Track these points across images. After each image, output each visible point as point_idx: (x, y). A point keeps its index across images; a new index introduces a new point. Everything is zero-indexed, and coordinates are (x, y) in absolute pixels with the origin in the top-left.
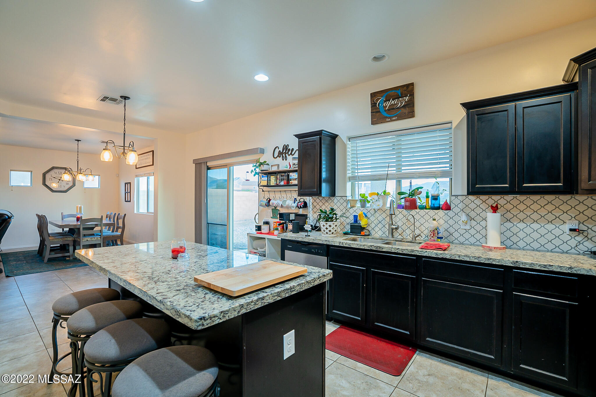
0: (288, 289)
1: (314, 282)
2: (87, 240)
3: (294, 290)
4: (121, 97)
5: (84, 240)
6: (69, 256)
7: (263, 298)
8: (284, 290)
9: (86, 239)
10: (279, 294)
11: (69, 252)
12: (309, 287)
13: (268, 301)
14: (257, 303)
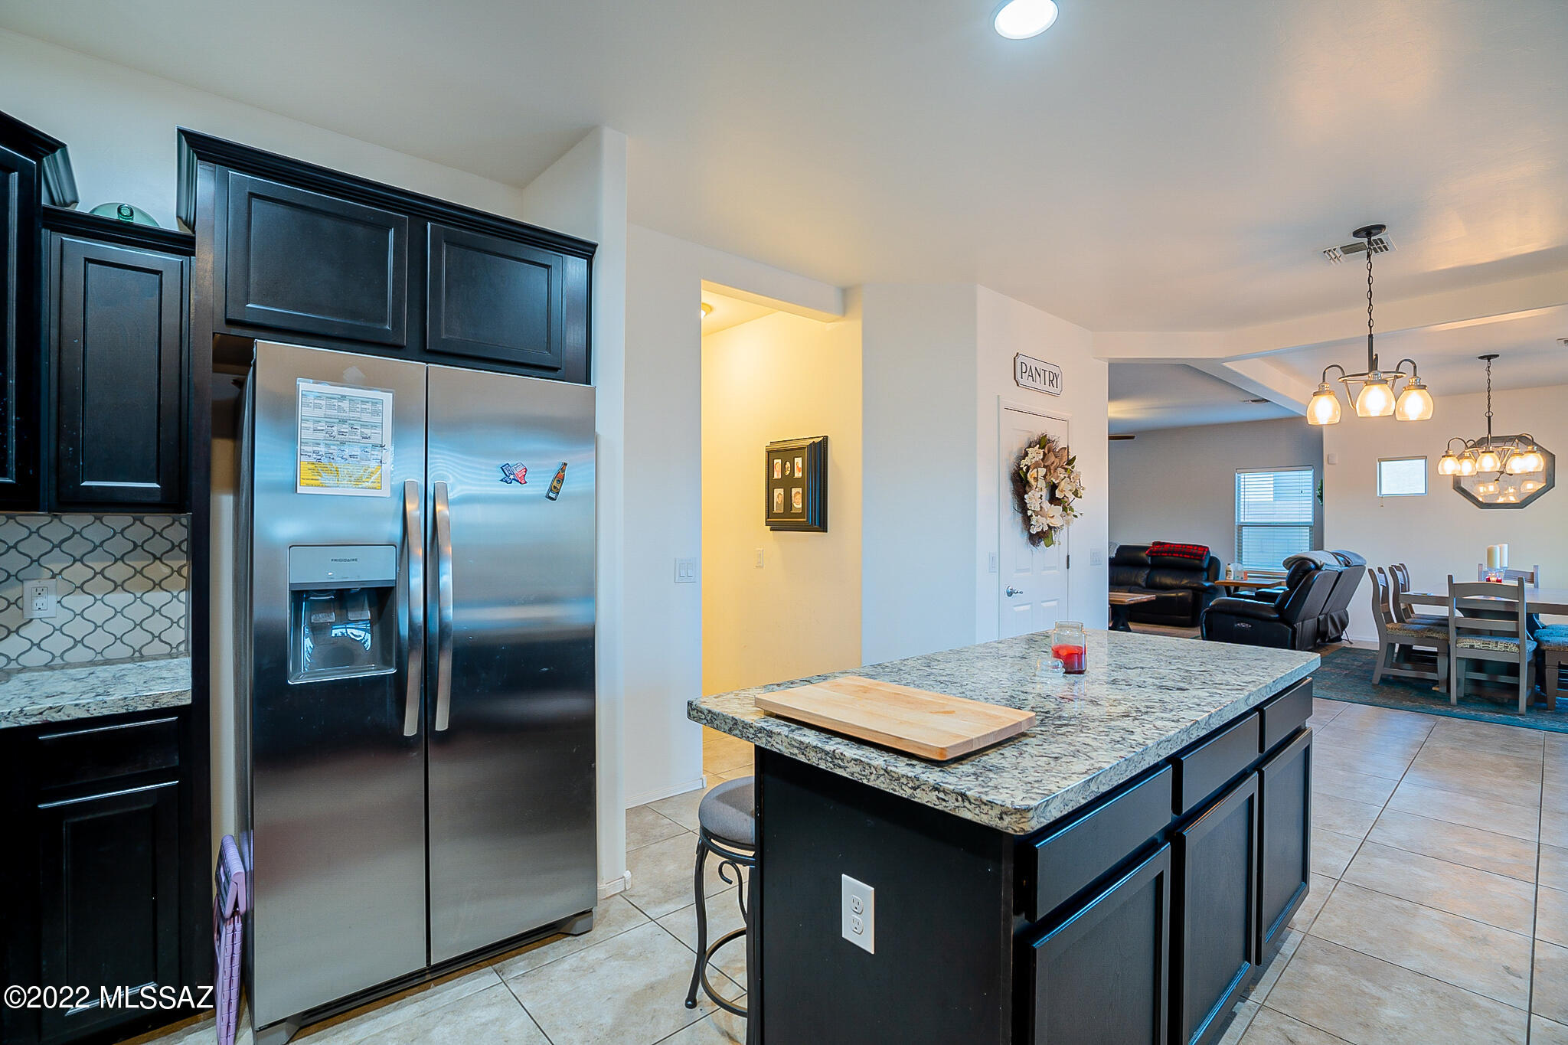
0: (827, 753)
1: (915, 789)
2: (1472, 647)
3: (845, 768)
4: (1356, 234)
5: (1461, 645)
6: (1435, 683)
7: (770, 734)
8: (814, 747)
9: (1467, 642)
10: (803, 747)
11: (1435, 670)
12: (891, 791)
13: (778, 746)
14: (759, 735)
